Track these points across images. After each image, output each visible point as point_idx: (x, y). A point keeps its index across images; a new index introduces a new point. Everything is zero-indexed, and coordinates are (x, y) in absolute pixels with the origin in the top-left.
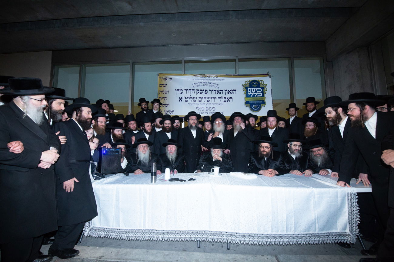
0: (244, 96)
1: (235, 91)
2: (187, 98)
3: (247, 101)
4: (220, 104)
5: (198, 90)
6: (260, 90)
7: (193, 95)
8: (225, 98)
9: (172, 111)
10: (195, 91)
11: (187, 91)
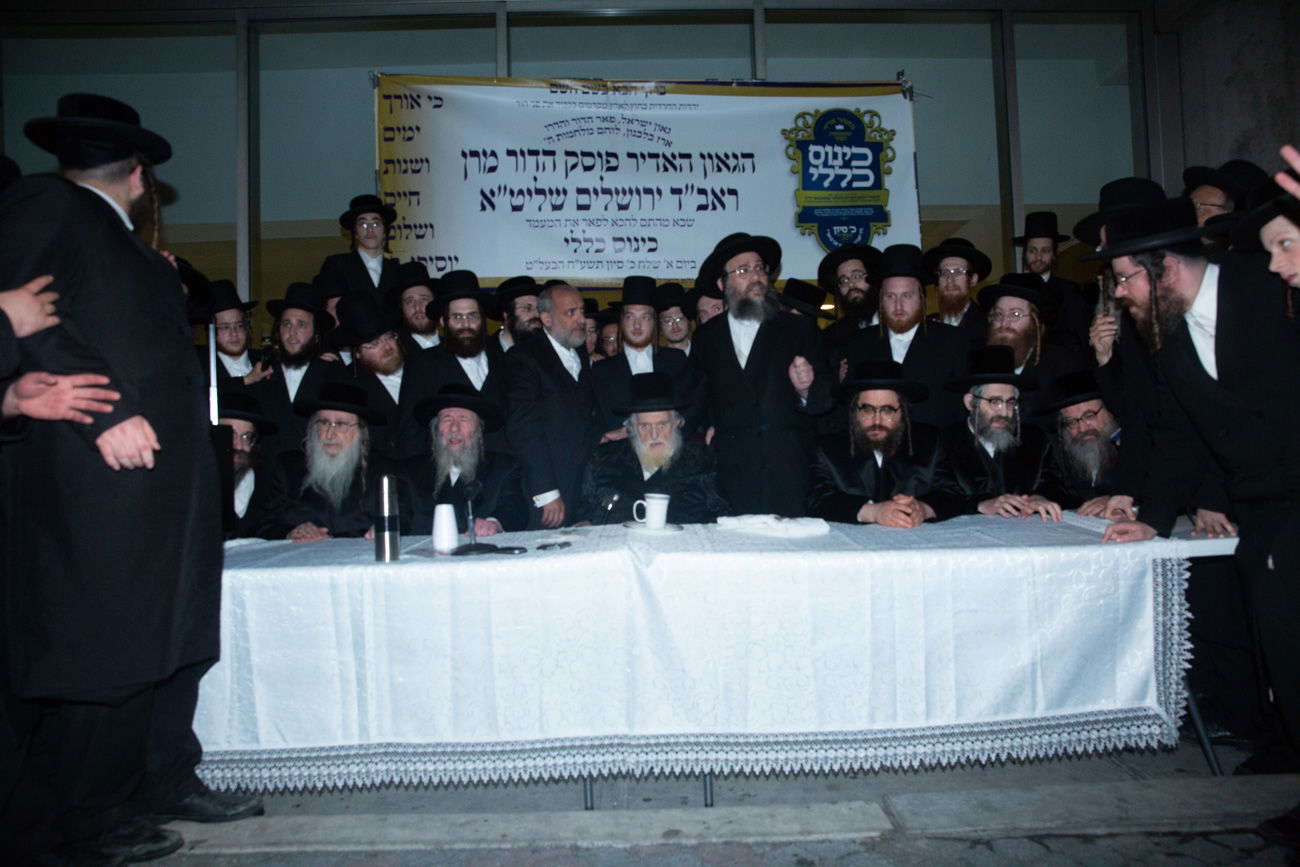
0: (793, 183)
1: (748, 162)
2: (521, 192)
3: (804, 208)
4: (681, 223)
5: (573, 154)
6: (864, 157)
7: (550, 179)
8: (702, 192)
9: (450, 259)
10: (560, 158)
11: (520, 158)
